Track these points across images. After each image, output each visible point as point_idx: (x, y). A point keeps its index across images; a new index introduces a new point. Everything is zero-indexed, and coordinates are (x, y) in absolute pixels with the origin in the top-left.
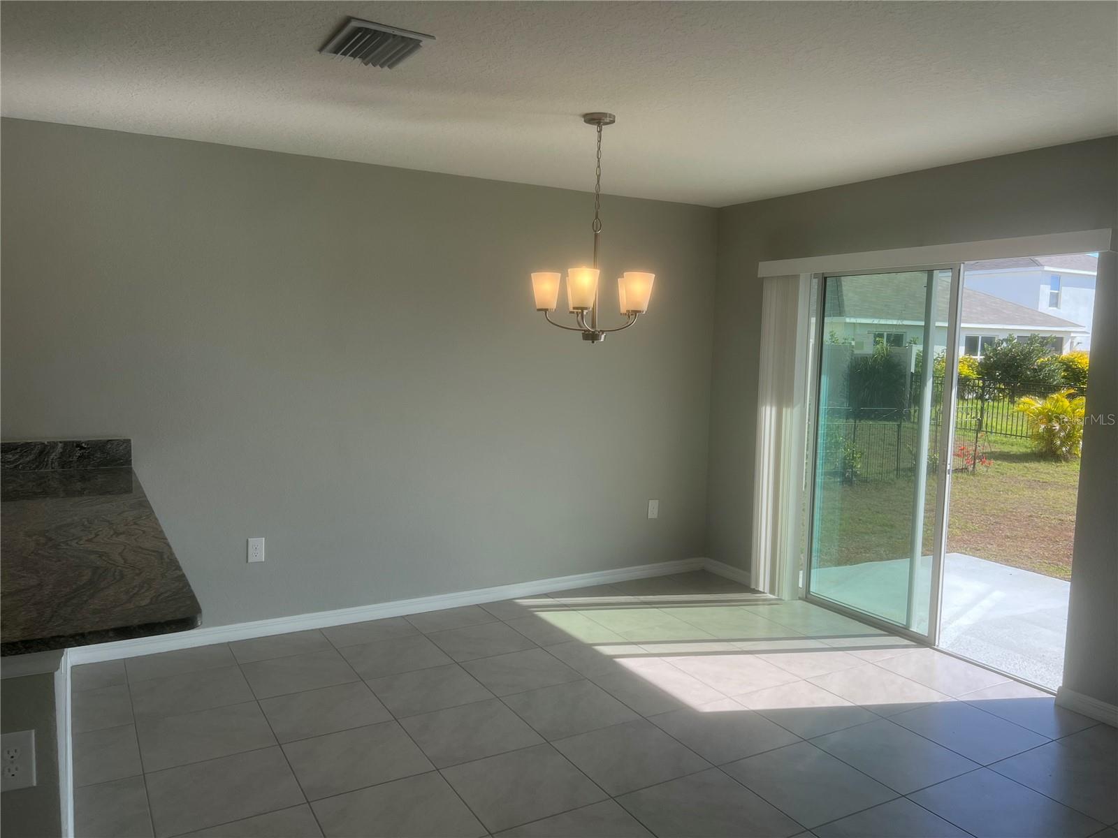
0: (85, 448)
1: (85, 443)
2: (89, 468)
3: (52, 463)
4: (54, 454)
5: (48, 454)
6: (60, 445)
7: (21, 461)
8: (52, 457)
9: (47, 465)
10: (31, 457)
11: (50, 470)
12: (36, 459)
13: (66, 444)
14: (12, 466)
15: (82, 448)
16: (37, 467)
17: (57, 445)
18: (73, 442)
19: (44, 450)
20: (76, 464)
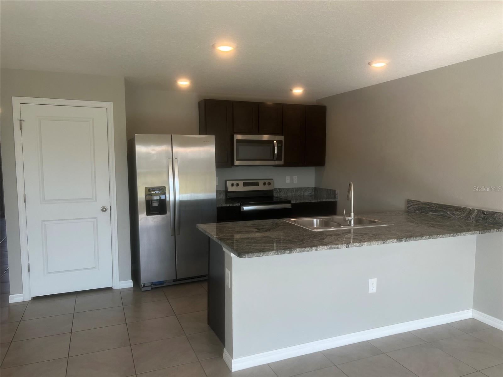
0: (486, 214)
1: (487, 212)
2: (487, 224)
3: (473, 219)
4: (473, 215)
5: (471, 214)
6: (476, 210)
7: (462, 216)
8: (472, 216)
9: (470, 219)
10: (465, 214)
11: (471, 222)
12: (467, 215)
13: (478, 211)
14: (458, 217)
15: (485, 214)
16: (467, 219)
17: (475, 211)
18: (481, 210)
19: (471, 211)
20: (481, 221)
